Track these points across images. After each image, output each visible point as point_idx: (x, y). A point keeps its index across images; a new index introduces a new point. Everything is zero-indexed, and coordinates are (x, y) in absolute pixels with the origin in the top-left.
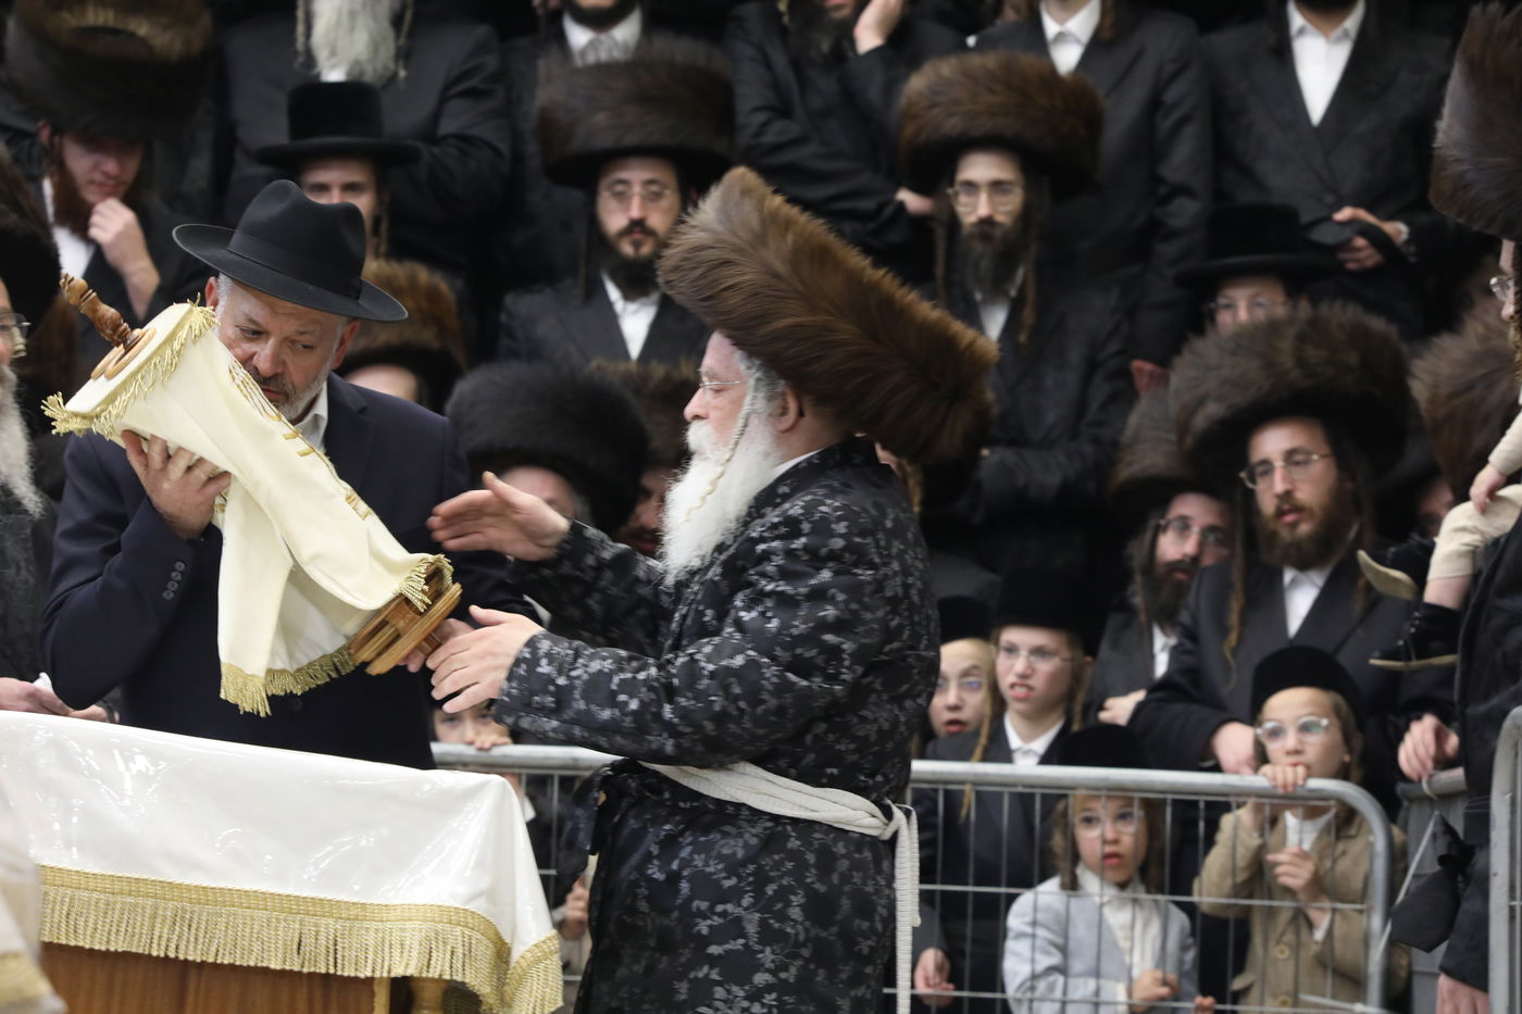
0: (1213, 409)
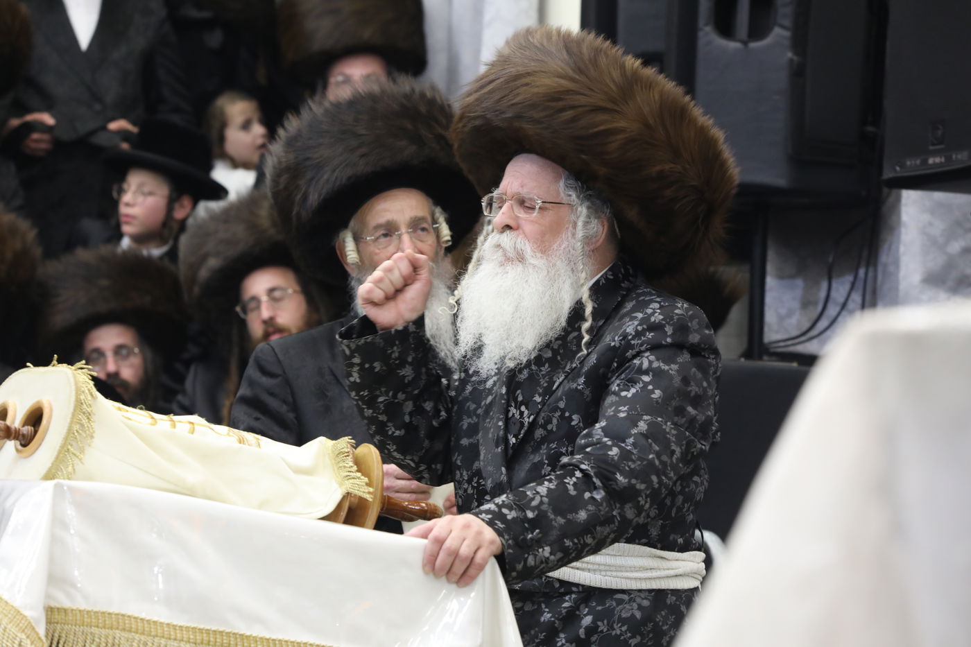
0: (213, 263)
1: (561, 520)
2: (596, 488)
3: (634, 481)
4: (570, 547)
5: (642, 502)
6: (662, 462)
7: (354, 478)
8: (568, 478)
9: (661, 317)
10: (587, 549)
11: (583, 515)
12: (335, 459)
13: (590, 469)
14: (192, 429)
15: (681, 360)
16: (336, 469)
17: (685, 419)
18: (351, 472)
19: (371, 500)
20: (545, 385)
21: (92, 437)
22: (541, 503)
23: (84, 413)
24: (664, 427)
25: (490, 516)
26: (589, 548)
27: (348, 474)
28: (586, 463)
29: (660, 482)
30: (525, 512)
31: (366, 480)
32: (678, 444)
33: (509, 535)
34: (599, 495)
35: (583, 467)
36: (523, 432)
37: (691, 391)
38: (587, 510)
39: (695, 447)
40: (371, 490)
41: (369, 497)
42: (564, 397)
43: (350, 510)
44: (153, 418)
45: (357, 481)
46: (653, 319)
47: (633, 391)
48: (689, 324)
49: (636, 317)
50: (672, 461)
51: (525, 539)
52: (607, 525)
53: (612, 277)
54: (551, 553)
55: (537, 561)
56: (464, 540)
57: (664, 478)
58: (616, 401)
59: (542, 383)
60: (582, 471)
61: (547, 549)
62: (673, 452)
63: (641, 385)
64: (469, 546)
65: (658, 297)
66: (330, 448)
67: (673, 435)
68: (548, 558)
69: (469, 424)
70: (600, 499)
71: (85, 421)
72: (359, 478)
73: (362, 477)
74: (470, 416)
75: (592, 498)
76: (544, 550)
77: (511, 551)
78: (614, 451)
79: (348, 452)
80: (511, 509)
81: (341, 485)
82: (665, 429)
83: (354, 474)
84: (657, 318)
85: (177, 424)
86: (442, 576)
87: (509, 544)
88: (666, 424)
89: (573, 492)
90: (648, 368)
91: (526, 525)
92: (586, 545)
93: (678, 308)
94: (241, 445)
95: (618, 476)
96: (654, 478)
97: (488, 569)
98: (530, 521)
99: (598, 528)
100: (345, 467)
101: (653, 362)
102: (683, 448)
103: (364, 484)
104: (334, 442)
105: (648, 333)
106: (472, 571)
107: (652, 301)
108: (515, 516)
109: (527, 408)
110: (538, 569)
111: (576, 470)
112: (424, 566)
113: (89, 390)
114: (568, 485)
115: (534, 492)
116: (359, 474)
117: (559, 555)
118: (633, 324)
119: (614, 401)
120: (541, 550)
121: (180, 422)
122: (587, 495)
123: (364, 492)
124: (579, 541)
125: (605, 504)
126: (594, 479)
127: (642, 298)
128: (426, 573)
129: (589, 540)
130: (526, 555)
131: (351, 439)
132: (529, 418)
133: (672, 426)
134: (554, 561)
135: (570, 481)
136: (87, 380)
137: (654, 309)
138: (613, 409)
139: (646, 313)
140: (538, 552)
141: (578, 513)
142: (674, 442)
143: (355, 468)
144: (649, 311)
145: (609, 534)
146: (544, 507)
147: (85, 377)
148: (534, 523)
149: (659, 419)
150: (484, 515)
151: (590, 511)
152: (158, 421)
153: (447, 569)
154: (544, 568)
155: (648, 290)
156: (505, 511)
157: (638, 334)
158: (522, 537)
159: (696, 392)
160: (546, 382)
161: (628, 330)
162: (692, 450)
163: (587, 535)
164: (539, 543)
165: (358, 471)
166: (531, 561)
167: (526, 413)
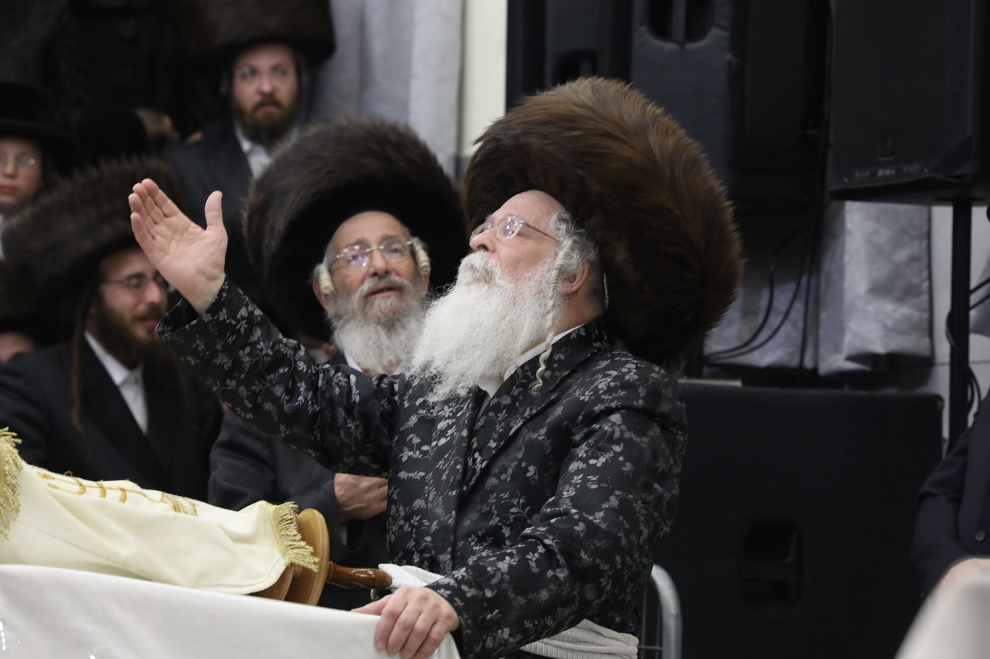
1: (521, 600)
2: (559, 566)
3: (598, 561)
4: (530, 629)
5: (604, 584)
6: (629, 542)
7: (298, 548)
8: (530, 553)
9: (636, 377)
10: (546, 631)
11: (544, 595)
12: (277, 527)
13: (554, 545)
14: (123, 497)
15: (652, 434)
16: (278, 537)
17: (652, 496)
18: (295, 541)
19: (316, 571)
20: (501, 430)
21: (17, 511)
22: (502, 580)
23: (8, 485)
24: (635, 505)
25: (449, 592)
26: (549, 630)
27: (292, 543)
28: (550, 537)
29: (623, 563)
30: (484, 591)
31: (311, 549)
32: (647, 524)
33: (468, 614)
34: (562, 574)
35: (547, 541)
36: (474, 478)
37: (659, 467)
38: (549, 589)
39: (662, 529)
40: (317, 560)
41: (314, 568)
42: (523, 447)
43: (294, 579)
44: (81, 485)
45: (302, 551)
46: (627, 377)
47: (602, 460)
48: (664, 391)
49: (610, 375)
50: (639, 542)
51: (484, 619)
52: (568, 606)
53: (584, 334)
54: (510, 635)
55: (496, 643)
56: (420, 614)
57: (628, 559)
58: (583, 469)
59: (498, 429)
60: (545, 546)
61: (507, 630)
62: (641, 532)
63: (612, 455)
64: (425, 620)
65: (634, 359)
66: (271, 514)
67: (642, 515)
68: (507, 640)
69: (410, 457)
70: (563, 578)
71: (9, 494)
72: (303, 547)
73: (307, 547)
74: (411, 449)
75: (555, 577)
76: (502, 632)
77: (469, 631)
78: (580, 527)
79: (291, 519)
80: (470, 587)
81: (284, 554)
82: (635, 508)
83: (299, 543)
84: (632, 377)
85: (108, 491)
86: (395, 654)
87: (468, 624)
88: (636, 502)
89: (535, 570)
90: (619, 438)
91: (485, 604)
92: (546, 627)
93: (654, 372)
94: (177, 513)
95: (582, 554)
96: (618, 559)
97: (443, 645)
98: (489, 600)
99: (559, 609)
100: (288, 535)
101: (625, 432)
102: (651, 529)
103: (309, 554)
104: (276, 507)
105: (620, 391)
106: (427, 648)
107: (628, 362)
108: (475, 594)
109: (480, 454)
110: (497, 652)
111: (539, 545)
112: (376, 642)
113: (14, 460)
114: (530, 562)
115: (495, 568)
116: (303, 543)
117: (519, 637)
118: (606, 380)
119: (581, 468)
120: (500, 631)
121: (110, 488)
122: (550, 573)
123: (309, 563)
124: (540, 622)
125: (567, 584)
126: (558, 557)
127: (618, 359)
128: (378, 650)
129: (549, 622)
130: (485, 637)
131: (294, 504)
132: (482, 464)
133: (642, 506)
134: (513, 643)
135: (532, 557)
136: (12, 449)
137: (630, 369)
138: (581, 476)
139: (620, 372)
140: (498, 633)
141: (539, 593)
142: (642, 522)
143: (299, 536)
144: (624, 370)
145: (569, 615)
146: (505, 586)
147: (9, 445)
148: (493, 603)
149: (630, 496)
150: (442, 591)
151: (552, 590)
152: (87, 489)
153: (402, 644)
154: (502, 651)
155: (625, 352)
156: (464, 587)
157: (610, 390)
158: (481, 617)
159: (663, 469)
160: (502, 428)
161: (600, 387)
162: (659, 534)
163: (548, 616)
164: (498, 624)
165: (303, 539)
166: (490, 643)
167: (479, 459)
